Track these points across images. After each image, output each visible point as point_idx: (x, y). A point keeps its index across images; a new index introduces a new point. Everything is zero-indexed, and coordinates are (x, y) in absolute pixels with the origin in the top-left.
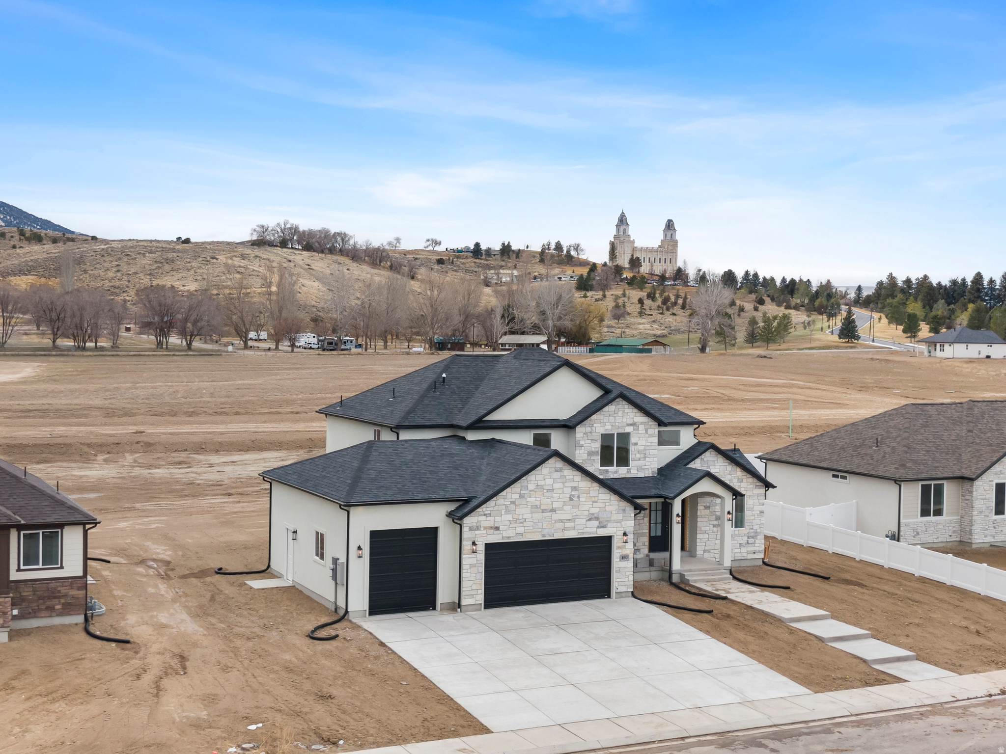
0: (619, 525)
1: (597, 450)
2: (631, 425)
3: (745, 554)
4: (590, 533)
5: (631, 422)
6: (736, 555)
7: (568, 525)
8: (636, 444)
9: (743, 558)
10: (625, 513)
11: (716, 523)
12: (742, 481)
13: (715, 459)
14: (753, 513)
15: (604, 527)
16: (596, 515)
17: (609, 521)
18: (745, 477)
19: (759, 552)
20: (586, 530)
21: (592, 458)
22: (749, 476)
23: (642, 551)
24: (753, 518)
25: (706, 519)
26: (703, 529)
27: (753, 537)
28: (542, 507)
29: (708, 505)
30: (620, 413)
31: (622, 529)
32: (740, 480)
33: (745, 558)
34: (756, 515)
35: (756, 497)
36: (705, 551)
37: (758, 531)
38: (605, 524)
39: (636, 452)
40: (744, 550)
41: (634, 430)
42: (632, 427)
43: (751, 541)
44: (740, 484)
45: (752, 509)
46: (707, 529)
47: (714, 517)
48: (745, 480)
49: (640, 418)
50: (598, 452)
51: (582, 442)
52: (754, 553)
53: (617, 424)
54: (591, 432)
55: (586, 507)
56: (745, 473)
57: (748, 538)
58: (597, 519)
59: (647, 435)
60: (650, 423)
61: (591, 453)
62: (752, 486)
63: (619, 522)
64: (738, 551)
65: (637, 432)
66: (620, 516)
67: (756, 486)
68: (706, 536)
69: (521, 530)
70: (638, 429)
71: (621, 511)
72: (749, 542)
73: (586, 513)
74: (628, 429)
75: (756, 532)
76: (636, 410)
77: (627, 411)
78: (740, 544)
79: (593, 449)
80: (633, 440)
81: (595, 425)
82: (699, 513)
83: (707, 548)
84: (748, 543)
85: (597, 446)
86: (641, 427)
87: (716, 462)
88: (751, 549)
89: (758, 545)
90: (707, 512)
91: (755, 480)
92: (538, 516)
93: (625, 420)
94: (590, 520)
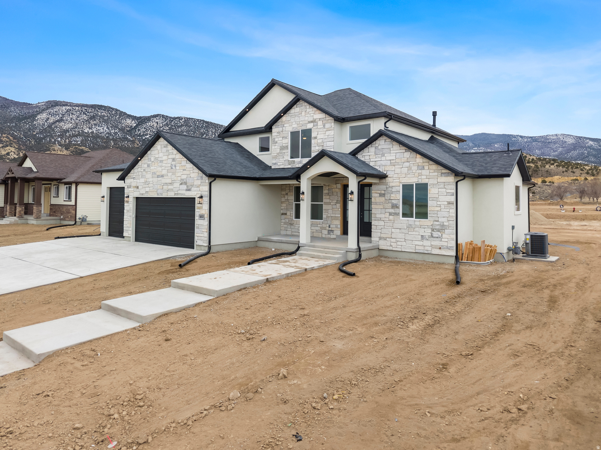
0: (198, 189)
1: (286, 145)
2: (312, 122)
3: (429, 248)
4: (182, 194)
5: (311, 119)
6: (417, 247)
7: (170, 187)
8: (316, 138)
9: (426, 252)
10: (202, 179)
11: (392, 211)
12: (423, 168)
13: (390, 146)
14: (438, 203)
15: (189, 190)
16: (185, 181)
17: (192, 186)
18: (427, 164)
19: (448, 248)
20: (179, 192)
21: (284, 151)
22: (431, 162)
23: (335, 232)
24: (438, 209)
25: (381, 207)
26: (378, 216)
27: (438, 230)
28: (158, 174)
29: (383, 192)
30: (303, 113)
31: (200, 192)
32: (421, 167)
33: (429, 252)
34: (443, 207)
35: (442, 186)
36: (380, 238)
37: (445, 224)
38: (190, 187)
39: (316, 145)
40: (426, 243)
41: (314, 126)
42: (312, 124)
43: (435, 234)
44: (420, 171)
45: (436, 199)
46: (382, 216)
47: (390, 205)
48: (426, 168)
49: (319, 115)
50: (287, 147)
51: (276, 140)
52: (440, 248)
53: (301, 122)
54: (282, 131)
55: (179, 174)
56: (426, 160)
57: (433, 230)
58: (186, 183)
59: (325, 130)
60: (327, 119)
61: (283, 148)
62: (436, 174)
63: (198, 186)
64: (420, 243)
65: (316, 127)
66: (198, 182)
67: (442, 173)
68: (382, 223)
69: (147, 189)
70: (317, 125)
71: (199, 178)
72: (434, 236)
73: (179, 178)
74: (310, 126)
75: (443, 225)
76: (315, 109)
77: (308, 110)
78: (422, 236)
79: (284, 145)
80: (313, 135)
81: (285, 125)
82: (373, 200)
83: (382, 235)
84: (432, 236)
85: (288, 142)
86: (320, 123)
87: (392, 149)
88: (437, 243)
89: (446, 240)
90: (382, 199)
91: (440, 168)
92: (155, 180)
93: (306, 118)
94: (181, 184)
